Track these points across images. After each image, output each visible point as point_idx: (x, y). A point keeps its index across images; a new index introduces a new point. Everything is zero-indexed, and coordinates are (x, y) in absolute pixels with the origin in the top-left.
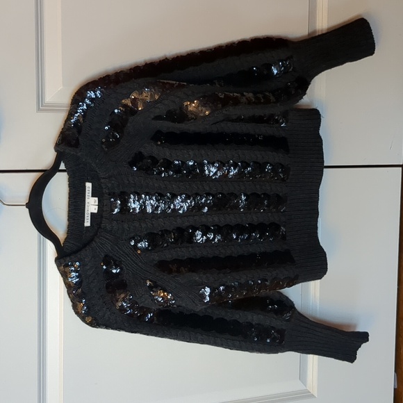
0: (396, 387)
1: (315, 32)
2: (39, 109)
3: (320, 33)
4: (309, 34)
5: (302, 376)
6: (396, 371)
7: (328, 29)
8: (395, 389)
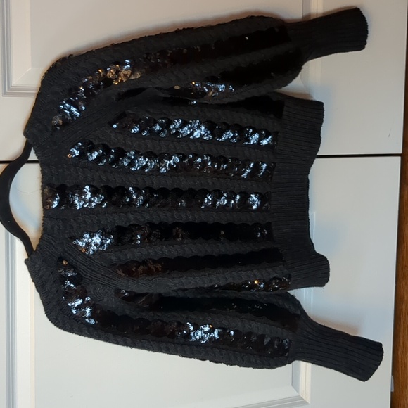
0: (393, 390)
1: (309, 15)
2: (5, 93)
3: (315, 17)
4: (303, 18)
5: (295, 382)
6: (393, 374)
7: (324, 13)
8: (392, 393)
